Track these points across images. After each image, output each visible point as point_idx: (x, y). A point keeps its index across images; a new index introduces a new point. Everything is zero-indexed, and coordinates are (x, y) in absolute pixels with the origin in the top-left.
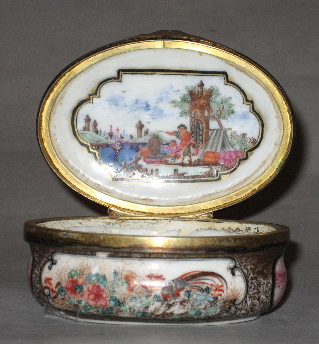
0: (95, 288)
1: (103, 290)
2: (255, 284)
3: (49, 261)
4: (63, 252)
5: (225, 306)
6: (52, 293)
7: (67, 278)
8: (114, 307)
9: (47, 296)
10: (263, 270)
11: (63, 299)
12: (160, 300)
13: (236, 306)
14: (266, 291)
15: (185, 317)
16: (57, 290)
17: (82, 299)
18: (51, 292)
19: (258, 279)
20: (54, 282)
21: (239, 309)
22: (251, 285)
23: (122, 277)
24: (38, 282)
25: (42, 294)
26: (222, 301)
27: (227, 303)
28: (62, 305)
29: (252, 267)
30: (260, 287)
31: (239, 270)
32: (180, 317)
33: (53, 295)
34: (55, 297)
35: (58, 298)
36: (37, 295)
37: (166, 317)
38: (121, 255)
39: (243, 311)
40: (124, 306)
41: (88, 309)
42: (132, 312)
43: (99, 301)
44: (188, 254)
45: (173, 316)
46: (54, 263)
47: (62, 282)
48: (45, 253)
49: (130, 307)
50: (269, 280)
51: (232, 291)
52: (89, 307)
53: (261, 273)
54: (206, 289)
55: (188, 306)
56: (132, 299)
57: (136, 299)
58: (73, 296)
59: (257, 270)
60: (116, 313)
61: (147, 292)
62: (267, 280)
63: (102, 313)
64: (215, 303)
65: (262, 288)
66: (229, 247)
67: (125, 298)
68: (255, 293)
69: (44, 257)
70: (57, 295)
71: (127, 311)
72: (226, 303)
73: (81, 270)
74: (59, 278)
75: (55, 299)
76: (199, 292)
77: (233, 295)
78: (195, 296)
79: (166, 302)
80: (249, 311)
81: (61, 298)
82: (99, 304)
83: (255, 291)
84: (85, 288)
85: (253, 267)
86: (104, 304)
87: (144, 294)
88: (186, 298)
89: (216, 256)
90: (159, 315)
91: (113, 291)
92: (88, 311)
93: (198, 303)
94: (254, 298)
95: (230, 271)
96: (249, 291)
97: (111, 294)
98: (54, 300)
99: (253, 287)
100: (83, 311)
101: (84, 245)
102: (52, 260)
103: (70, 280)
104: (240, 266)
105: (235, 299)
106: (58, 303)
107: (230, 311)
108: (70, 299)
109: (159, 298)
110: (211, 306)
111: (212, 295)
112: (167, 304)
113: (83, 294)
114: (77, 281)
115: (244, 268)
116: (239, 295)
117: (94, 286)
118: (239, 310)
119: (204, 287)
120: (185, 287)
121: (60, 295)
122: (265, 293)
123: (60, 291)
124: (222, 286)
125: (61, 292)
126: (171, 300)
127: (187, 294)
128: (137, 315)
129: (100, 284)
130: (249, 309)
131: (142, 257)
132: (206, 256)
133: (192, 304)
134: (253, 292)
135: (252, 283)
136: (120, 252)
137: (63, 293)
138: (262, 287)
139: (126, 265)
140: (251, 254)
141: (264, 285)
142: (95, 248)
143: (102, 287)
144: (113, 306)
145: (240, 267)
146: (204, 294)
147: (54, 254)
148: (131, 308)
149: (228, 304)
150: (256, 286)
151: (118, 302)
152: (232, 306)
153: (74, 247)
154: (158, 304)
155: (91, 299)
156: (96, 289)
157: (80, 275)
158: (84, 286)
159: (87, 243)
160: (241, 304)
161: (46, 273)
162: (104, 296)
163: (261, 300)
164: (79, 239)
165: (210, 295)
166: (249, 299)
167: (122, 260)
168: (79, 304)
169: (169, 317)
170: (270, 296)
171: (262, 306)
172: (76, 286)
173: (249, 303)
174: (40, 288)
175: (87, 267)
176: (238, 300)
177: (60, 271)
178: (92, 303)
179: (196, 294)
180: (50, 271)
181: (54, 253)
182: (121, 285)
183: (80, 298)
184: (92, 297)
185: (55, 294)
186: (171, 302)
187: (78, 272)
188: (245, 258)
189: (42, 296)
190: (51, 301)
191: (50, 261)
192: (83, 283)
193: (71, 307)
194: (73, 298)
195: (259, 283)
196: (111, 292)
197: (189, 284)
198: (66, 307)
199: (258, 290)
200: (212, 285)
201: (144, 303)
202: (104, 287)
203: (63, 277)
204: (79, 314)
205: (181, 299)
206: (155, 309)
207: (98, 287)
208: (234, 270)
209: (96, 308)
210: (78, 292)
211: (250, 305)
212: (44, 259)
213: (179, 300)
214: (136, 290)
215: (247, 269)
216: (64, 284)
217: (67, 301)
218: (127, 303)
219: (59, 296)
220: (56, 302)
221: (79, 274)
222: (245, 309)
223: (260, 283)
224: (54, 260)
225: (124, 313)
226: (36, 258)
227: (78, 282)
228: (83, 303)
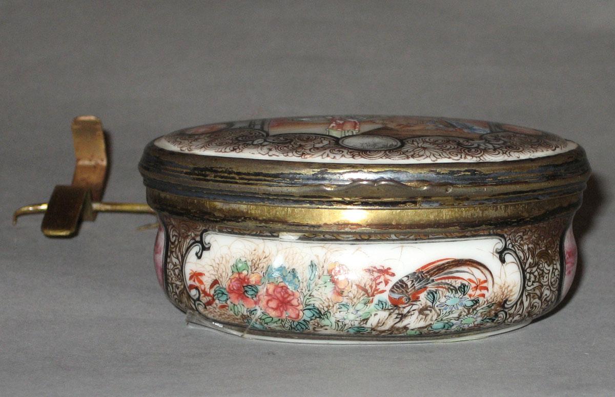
0: (279, 290)
1: (292, 294)
2: (536, 273)
3: (197, 244)
4: (221, 231)
5: (489, 312)
6: (204, 296)
7: (230, 274)
8: (311, 320)
9: (195, 301)
10: (547, 250)
11: (223, 307)
12: (387, 308)
13: (507, 310)
14: (551, 283)
15: (426, 332)
16: (212, 292)
17: (257, 307)
18: (202, 295)
19: (539, 265)
20: (207, 280)
21: (510, 315)
22: (530, 276)
23: (323, 272)
24: (178, 277)
25: (185, 296)
26: (485, 305)
27: (493, 308)
28: (221, 315)
29: (530, 246)
30: (543, 277)
31: (510, 252)
32: (418, 332)
33: (205, 300)
34: (209, 303)
35: (214, 305)
36: (176, 297)
37: (395, 334)
38: (322, 237)
39: (517, 318)
40: (327, 318)
41: (267, 323)
42: (340, 327)
43: (286, 311)
44: (432, 233)
45: (406, 331)
46: (205, 248)
47: (221, 279)
48: (189, 231)
49: (338, 319)
50: (556, 264)
51: (501, 288)
52: (268, 320)
53: (544, 255)
54: (460, 287)
55: (432, 315)
56: (341, 308)
57: (347, 308)
58: (241, 302)
59: (539, 251)
60: (314, 329)
61: (366, 295)
62: (553, 266)
63: (289, 329)
64: (475, 309)
65: (545, 280)
66: (497, 218)
67: (329, 306)
68: (535, 288)
69: (187, 236)
70: (214, 300)
71: (332, 325)
72: (491, 307)
73: (254, 261)
74: (216, 273)
75: (208, 305)
76: (449, 292)
77: (503, 294)
78: (443, 300)
79: (397, 311)
80: (525, 316)
81: (220, 304)
82: (285, 315)
83: (536, 284)
84: (262, 290)
85: (532, 247)
86: (294, 316)
87: (362, 298)
88: (430, 304)
89: (476, 233)
90: (384, 331)
91: (310, 296)
92: (265, 325)
93: (448, 310)
94: (534, 296)
95: (498, 255)
96: (526, 285)
97: (305, 300)
98: (207, 307)
99: (532, 279)
100: (258, 326)
101: (259, 220)
102: (201, 242)
103: (235, 277)
104: (513, 246)
105: (504, 300)
106: (214, 311)
107: (497, 319)
108: (235, 306)
109: (386, 305)
110: (469, 313)
111: (470, 296)
112: (399, 314)
113: (259, 300)
114: (248, 279)
115: (518, 250)
116: (512, 294)
117: (277, 286)
118: (510, 317)
119: (457, 284)
120: (427, 286)
121: (219, 299)
122: (550, 286)
123: (219, 293)
124: (486, 281)
125: (220, 295)
126: (404, 308)
127: (431, 297)
128: (348, 331)
129: (287, 284)
130: (525, 313)
131: (357, 240)
132: (460, 235)
133: (439, 312)
134: (532, 287)
135: (530, 273)
136: (321, 232)
137: (224, 298)
138: (546, 278)
139: (329, 252)
140: (529, 226)
141: (548, 273)
142: (279, 226)
143: (291, 288)
144: (309, 319)
145: (513, 249)
146: (457, 296)
147: (204, 234)
148: (338, 321)
149: (495, 308)
150: (538, 277)
151: (318, 312)
152: (501, 311)
153: (241, 224)
154: (383, 315)
155: (272, 308)
156: (280, 292)
157: (253, 270)
158: (260, 288)
159: (264, 218)
160: (515, 306)
161: (192, 264)
162: (295, 302)
163: (544, 299)
164: (249, 212)
165: (467, 296)
166: (527, 298)
167: (322, 245)
168: (250, 315)
169: (400, 333)
170: (557, 290)
171: (544, 306)
172: (246, 286)
173: (526, 304)
174: (182, 287)
175: (264, 257)
176: (510, 301)
177: (217, 261)
178: (273, 314)
179: (445, 296)
180: (199, 261)
181: (206, 231)
182: (322, 285)
183: (253, 307)
184: (273, 304)
185: (209, 298)
186: (405, 311)
187: (249, 264)
188: (521, 234)
189: (185, 299)
190: (201, 308)
191: (200, 245)
192: (259, 282)
193: (238, 319)
194: (242, 306)
195: (541, 272)
196: (307, 297)
197: (433, 281)
198: (228, 318)
199: (540, 282)
200: (470, 280)
201: (360, 313)
202: (295, 290)
203: (223, 272)
204: (249, 329)
205: (421, 305)
206: (378, 323)
207: (284, 288)
208: (504, 254)
209: (281, 321)
210: (250, 296)
211: (527, 308)
212: (188, 241)
213: (417, 306)
214: (348, 293)
215: (523, 251)
216: (225, 283)
217: (231, 310)
218: (332, 314)
219: (217, 301)
220: (211, 310)
221: (251, 267)
222: (519, 314)
223: (543, 271)
224: (205, 243)
225: (326, 329)
226: (173, 237)
227: (250, 280)
228: (259, 313)
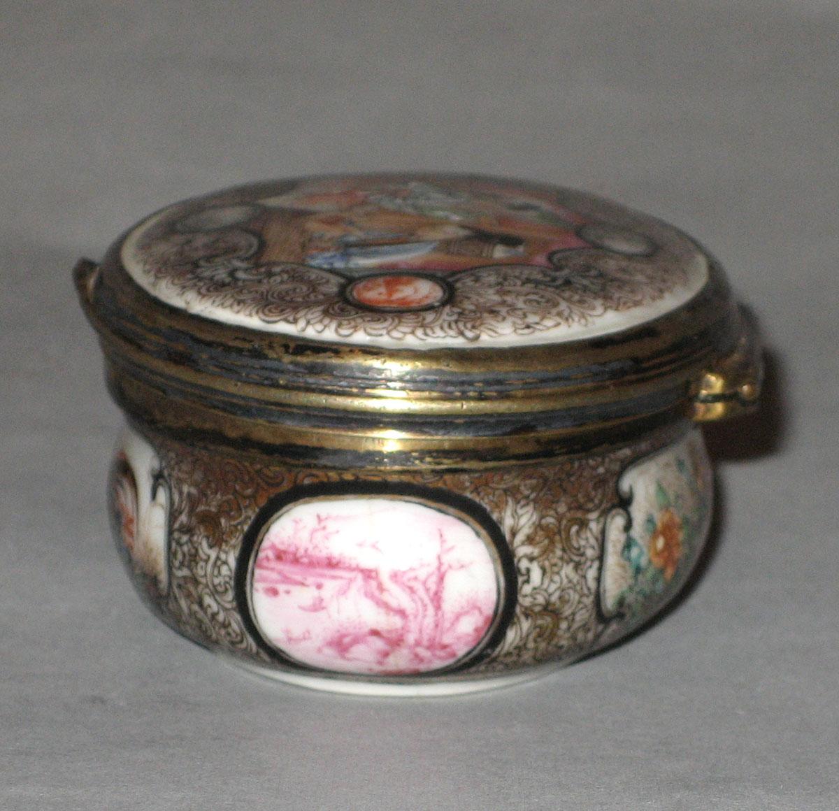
2: (186, 549)
10: (218, 515)
19: (193, 536)
22: (176, 549)
29: (193, 490)
30: (197, 564)
31: (165, 486)
50: (226, 553)
53: (209, 522)
59: (203, 507)
62: (219, 553)
85: (194, 494)
95: (152, 480)
99: (180, 557)
104: (169, 474)
115: (175, 487)
135: (178, 542)
138: (202, 568)
141: (207, 562)
145: (168, 480)
150: (188, 557)
195: (193, 551)
208: (157, 484)
223: (197, 550)
